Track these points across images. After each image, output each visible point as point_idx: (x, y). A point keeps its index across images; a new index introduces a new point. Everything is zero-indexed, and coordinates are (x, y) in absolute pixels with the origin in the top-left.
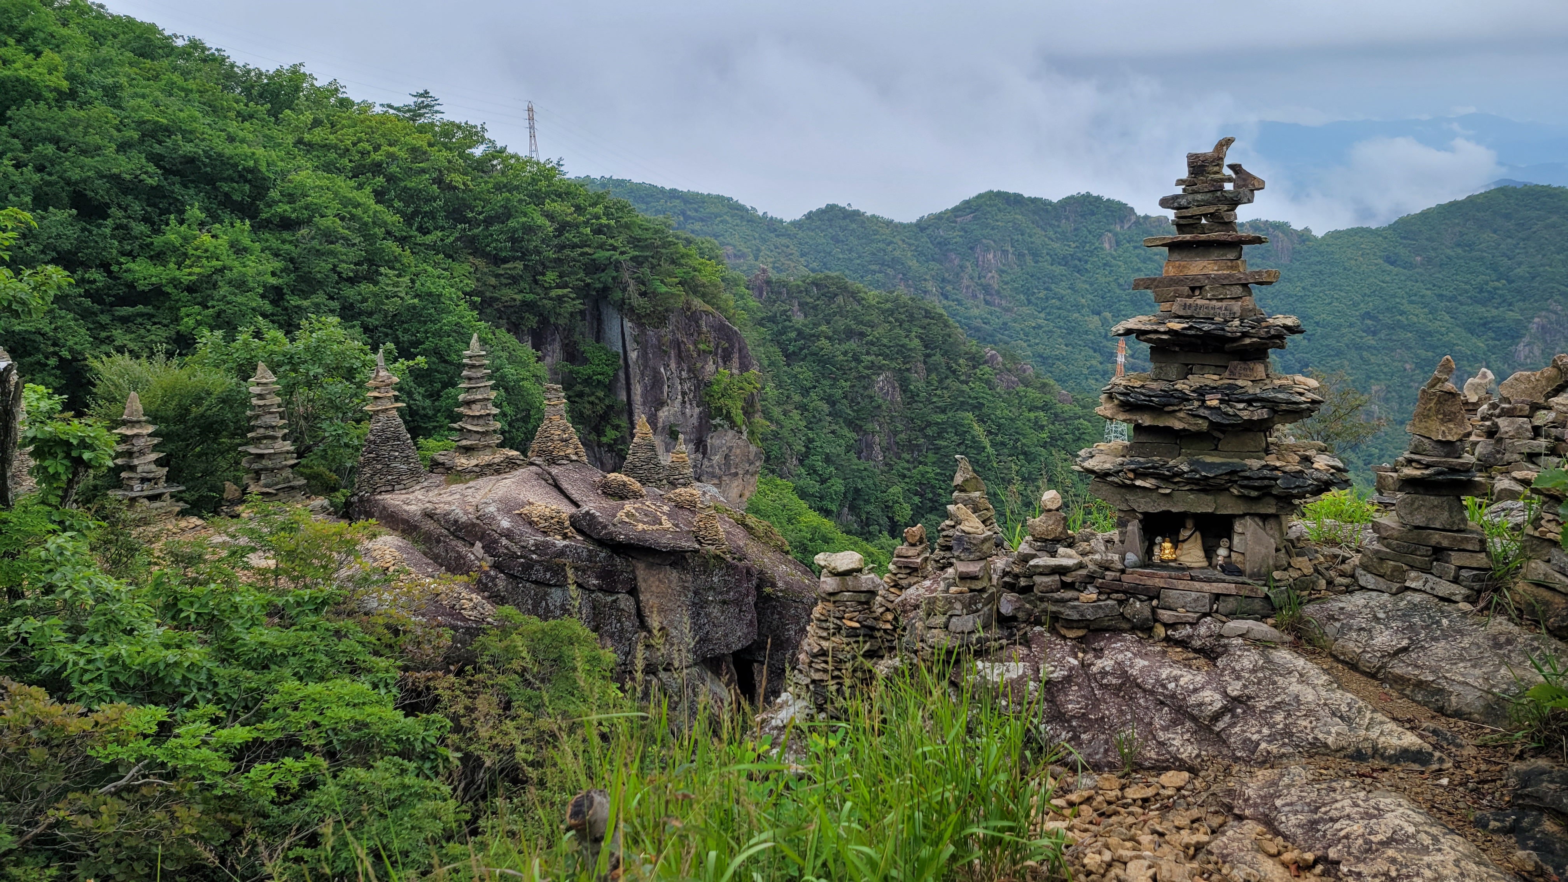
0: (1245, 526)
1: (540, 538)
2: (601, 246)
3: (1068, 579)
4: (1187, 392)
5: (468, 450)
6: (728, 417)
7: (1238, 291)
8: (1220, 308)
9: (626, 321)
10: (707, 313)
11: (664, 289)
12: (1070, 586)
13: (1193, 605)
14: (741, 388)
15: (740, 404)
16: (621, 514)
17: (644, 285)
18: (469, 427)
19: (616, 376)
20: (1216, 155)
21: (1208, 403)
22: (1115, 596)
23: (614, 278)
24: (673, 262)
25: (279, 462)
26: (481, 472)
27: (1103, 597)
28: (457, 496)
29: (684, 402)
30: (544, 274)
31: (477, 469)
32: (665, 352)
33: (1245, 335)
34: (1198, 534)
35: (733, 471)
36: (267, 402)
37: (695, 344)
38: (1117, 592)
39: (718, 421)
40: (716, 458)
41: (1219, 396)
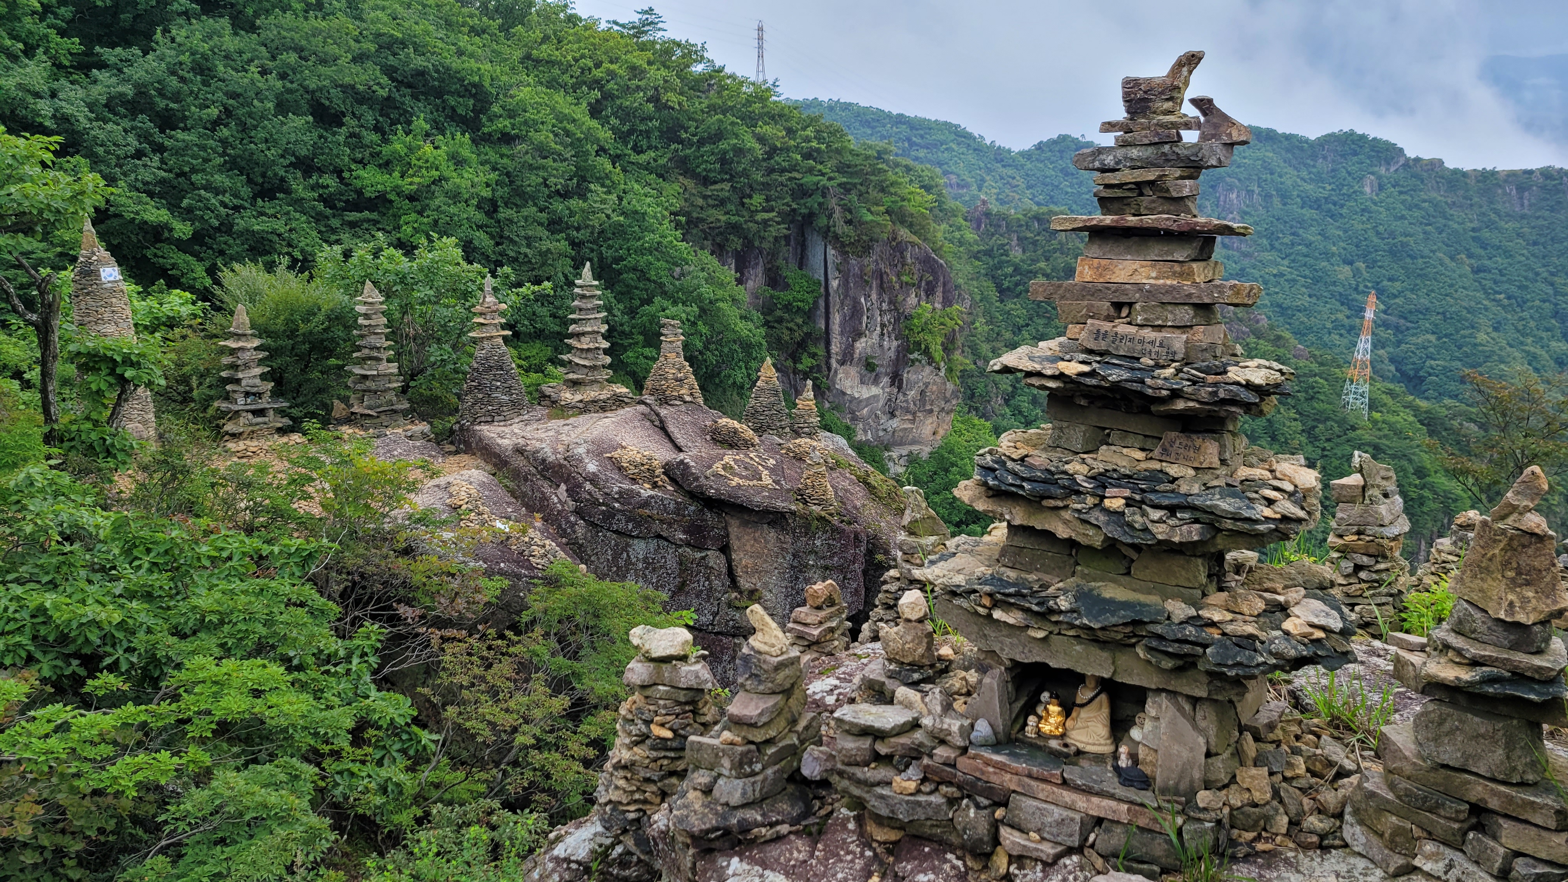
0: (1160, 706)
1: (626, 486)
2: (810, 170)
3: (883, 749)
4: (1079, 478)
5: (575, 384)
6: (927, 352)
7: (1186, 315)
8: (1152, 343)
9: (829, 247)
10: (913, 244)
11: (870, 217)
12: (887, 760)
13: (1055, 830)
14: (942, 324)
15: (939, 340)
16: (718, 467)
17: (850, 212)
18: (577, 360)
19: (815, 303)
20: (1169, 82)
21: (1107, 503)
22: (944, 789)
23: (820, 204)
24: (883, 190)
25: (382, 384)
26: (585, 408)
27: (927, 788)
28: (551, 433)
29: (882, 334)
30: (750, 197)
31: (581, 405)
32: (867, 282)
33: (1176, 394)
34: (1103, 697)
35: (928, 407)
36: (372, 322)
37: (898, 276)
38: (950, 784)
39: (916, 355)
40: (912, 394)
41: (1127, 493)
